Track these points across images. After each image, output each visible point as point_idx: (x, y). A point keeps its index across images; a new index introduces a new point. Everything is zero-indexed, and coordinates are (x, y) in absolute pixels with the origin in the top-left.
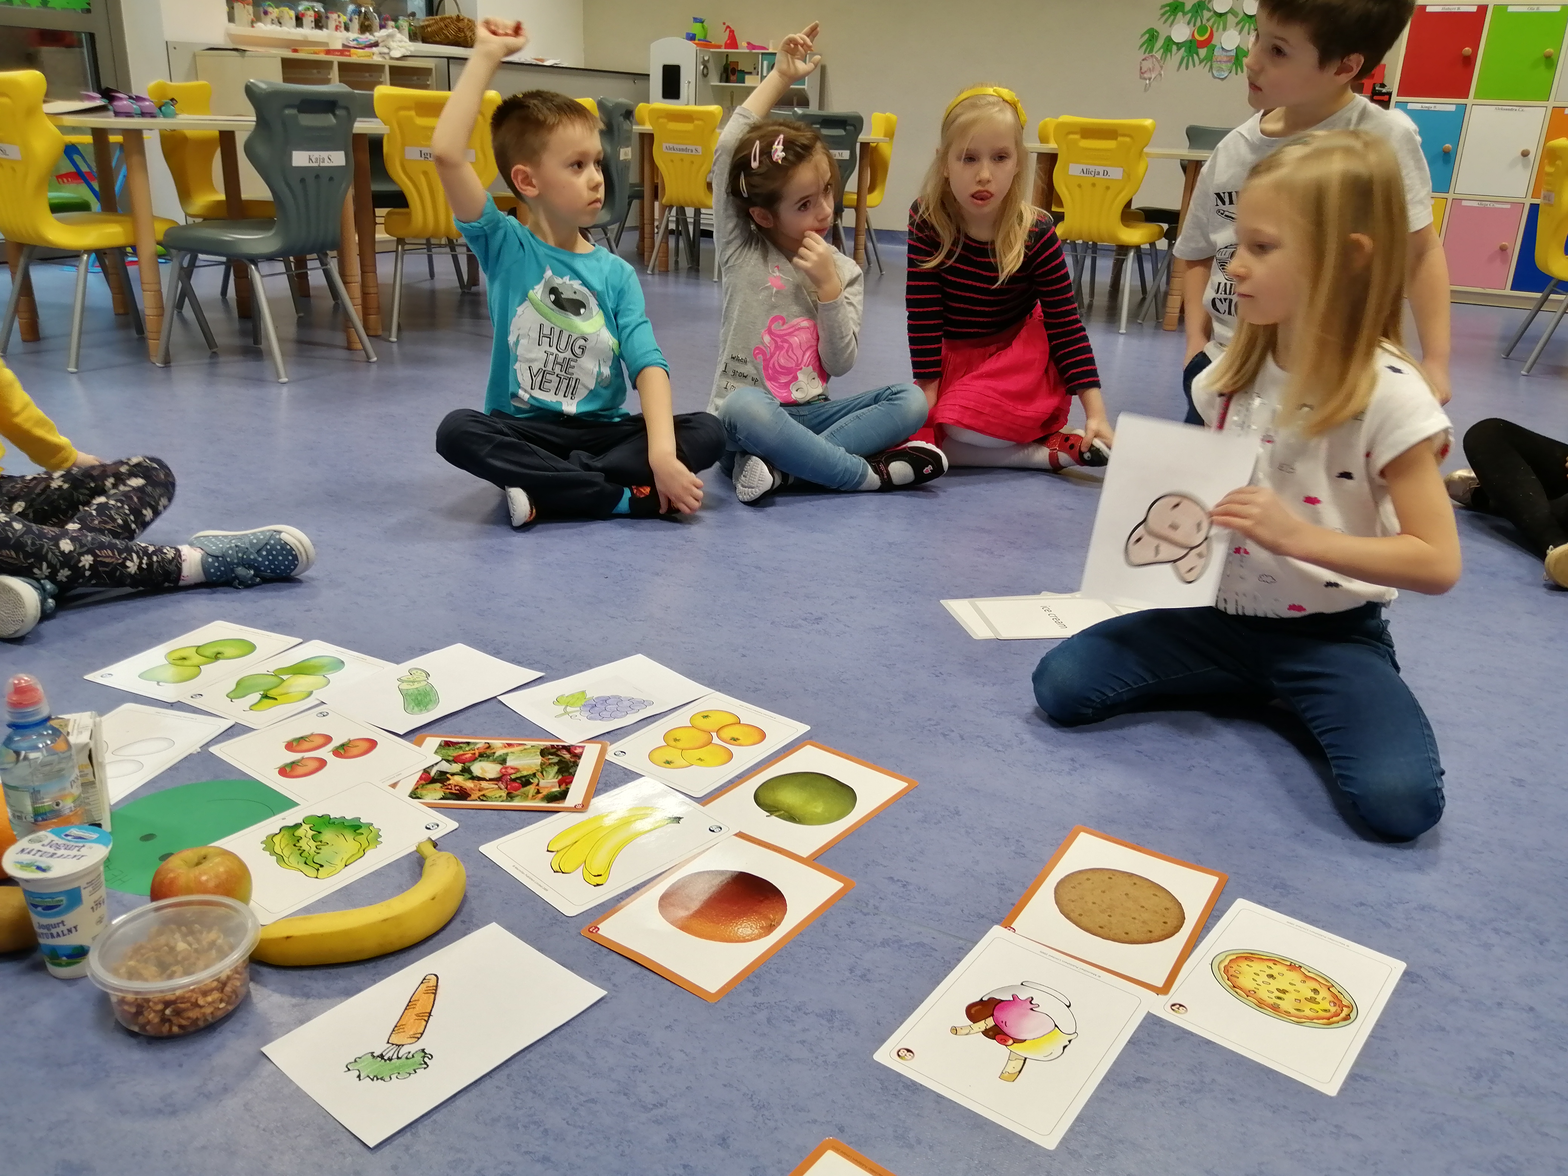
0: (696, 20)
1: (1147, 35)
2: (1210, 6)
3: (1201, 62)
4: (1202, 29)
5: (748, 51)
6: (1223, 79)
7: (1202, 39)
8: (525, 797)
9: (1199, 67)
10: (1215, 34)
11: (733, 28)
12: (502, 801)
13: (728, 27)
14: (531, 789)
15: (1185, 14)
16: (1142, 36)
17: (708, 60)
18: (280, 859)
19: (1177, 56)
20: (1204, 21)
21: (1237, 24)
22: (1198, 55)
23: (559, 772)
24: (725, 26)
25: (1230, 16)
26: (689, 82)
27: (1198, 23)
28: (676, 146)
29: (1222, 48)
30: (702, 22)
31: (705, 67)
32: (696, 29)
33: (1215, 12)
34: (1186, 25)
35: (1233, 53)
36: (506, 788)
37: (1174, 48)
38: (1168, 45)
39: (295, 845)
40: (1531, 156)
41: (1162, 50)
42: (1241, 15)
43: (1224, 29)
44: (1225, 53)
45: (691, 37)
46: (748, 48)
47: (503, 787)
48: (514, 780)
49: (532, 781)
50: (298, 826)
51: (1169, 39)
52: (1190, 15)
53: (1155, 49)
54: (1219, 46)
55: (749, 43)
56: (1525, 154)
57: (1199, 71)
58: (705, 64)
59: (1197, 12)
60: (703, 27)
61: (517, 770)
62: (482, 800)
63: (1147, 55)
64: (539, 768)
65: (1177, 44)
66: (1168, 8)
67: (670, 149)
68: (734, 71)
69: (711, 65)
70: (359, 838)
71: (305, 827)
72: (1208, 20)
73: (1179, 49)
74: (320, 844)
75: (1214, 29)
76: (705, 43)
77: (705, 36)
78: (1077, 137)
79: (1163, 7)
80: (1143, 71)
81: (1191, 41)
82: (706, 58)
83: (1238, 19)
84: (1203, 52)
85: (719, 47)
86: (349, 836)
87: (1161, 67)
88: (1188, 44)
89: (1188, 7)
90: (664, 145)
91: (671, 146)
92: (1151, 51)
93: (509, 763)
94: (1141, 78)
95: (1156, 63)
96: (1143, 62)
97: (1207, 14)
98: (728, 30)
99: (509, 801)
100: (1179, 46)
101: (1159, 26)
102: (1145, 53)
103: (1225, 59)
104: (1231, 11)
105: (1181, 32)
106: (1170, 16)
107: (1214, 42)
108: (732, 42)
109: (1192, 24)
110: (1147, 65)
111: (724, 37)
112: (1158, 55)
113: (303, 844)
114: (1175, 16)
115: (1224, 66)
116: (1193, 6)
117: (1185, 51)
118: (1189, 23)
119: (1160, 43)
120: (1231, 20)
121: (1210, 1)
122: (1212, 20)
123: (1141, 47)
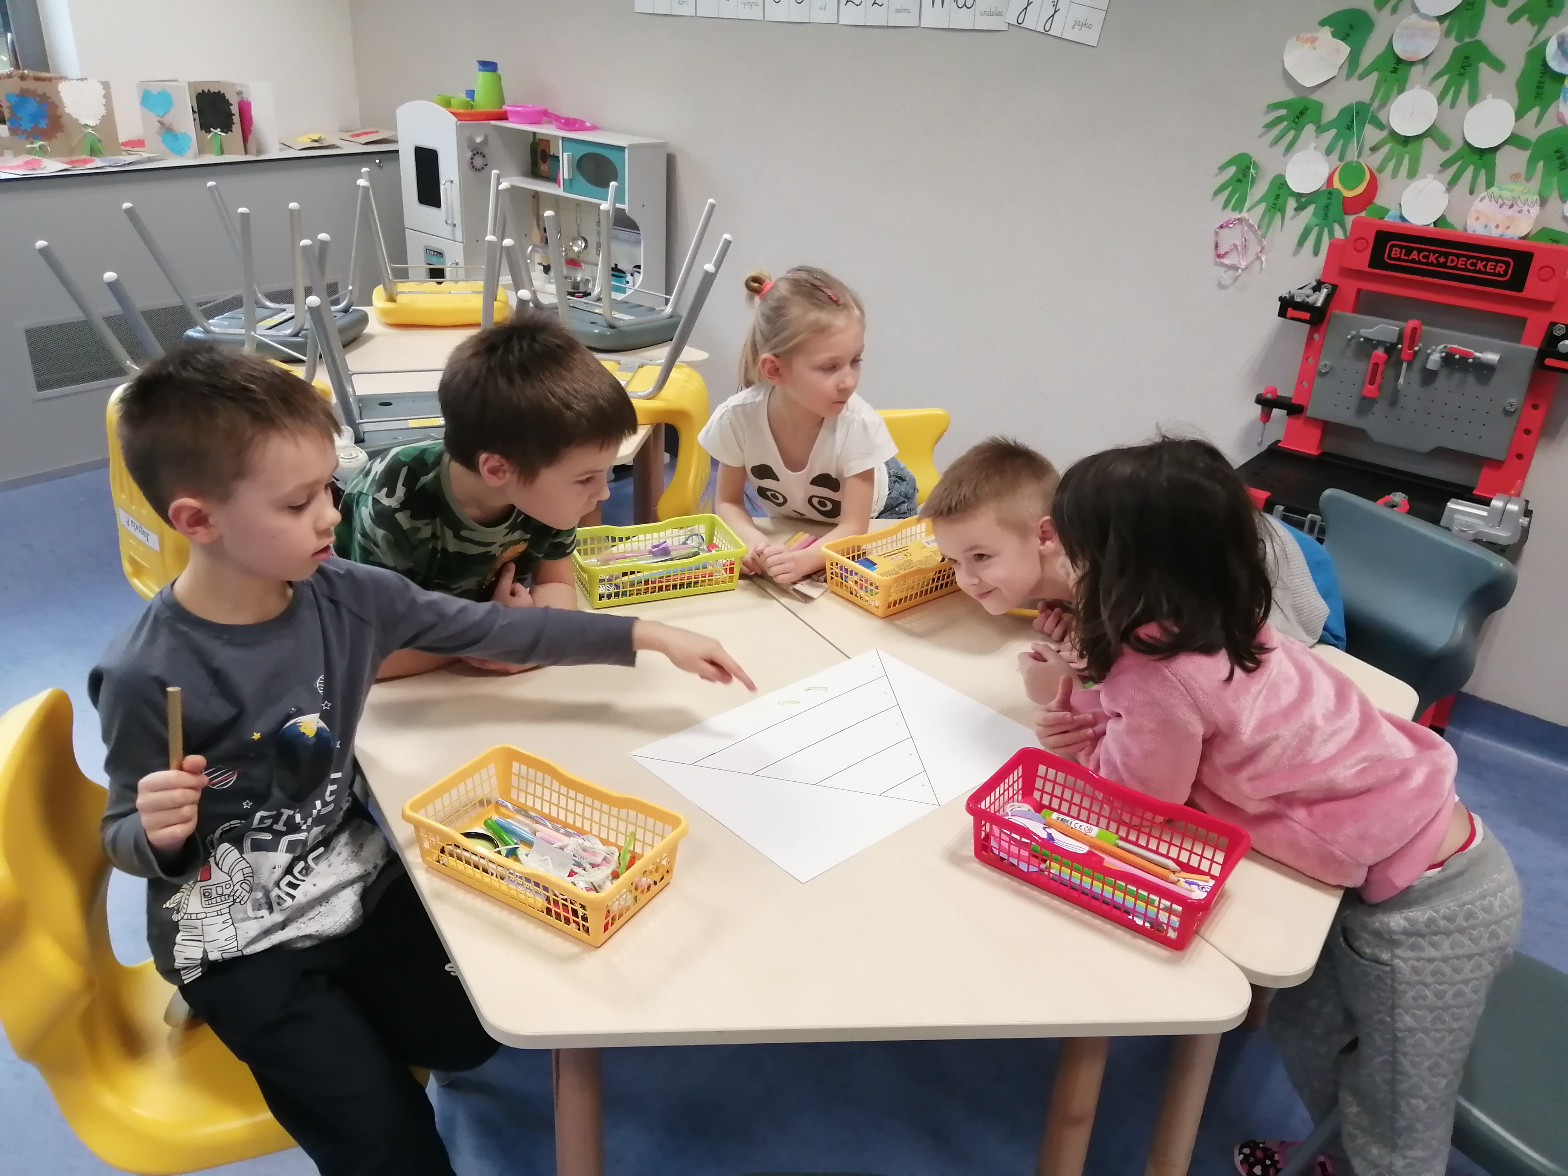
1: (1232, 170)
2: (1381, 116)
4: (1359, 170)
10: (1387, 183)
15: (1321, 129)
16: (1222, 168)
19: (1294, 225)
20: (1364, 151)
21: (1445, 165)
22: (1343, 226)
25: (1429, 147)
29: (1402, 217)
31: (477, 154)
33: (1393, 134)
34: (1319, 156)
37: (1292, 203)
38: (1278, 196)
41: (1263, 205)
42: (1457, 145)
43: (1412, 174)
51: (1280, 186)
52: (1333, 132)
53: (1248, 204)
54: (1393, 212)
58: (476, 148)
59: (1350, 128)
63: (1229, 212)
65: (1300, 195)
73: (1300, 208)
75: (1385, 174)
79: (1273, 107)
80: (1223, 246)
83: (1445, 156)
88: (1324, 201)
89: (1331, 113)
92: (1239, 206)
94: (1217, 264)
95: (1249, 235)
96: (1223, 228)
97: (1371, 134)
100: (1303, 201)
101: (1258, 150)
102: (1225, 206)
104: (1432, 133)
105: (1308, 170)
106: (1285, 132)
107: (1382, 201)
109: (1336, 155)
110: (1230, 235)
112: (1254, 216)
114: (1299, 130)
116: (1343, 111)
117: (1314, 214)
118: (1328, 152)
119: (1260, 189)
120: (1431, 153)
121: (1384, 104)
122: (1386, 149)
123: (1217, 193)
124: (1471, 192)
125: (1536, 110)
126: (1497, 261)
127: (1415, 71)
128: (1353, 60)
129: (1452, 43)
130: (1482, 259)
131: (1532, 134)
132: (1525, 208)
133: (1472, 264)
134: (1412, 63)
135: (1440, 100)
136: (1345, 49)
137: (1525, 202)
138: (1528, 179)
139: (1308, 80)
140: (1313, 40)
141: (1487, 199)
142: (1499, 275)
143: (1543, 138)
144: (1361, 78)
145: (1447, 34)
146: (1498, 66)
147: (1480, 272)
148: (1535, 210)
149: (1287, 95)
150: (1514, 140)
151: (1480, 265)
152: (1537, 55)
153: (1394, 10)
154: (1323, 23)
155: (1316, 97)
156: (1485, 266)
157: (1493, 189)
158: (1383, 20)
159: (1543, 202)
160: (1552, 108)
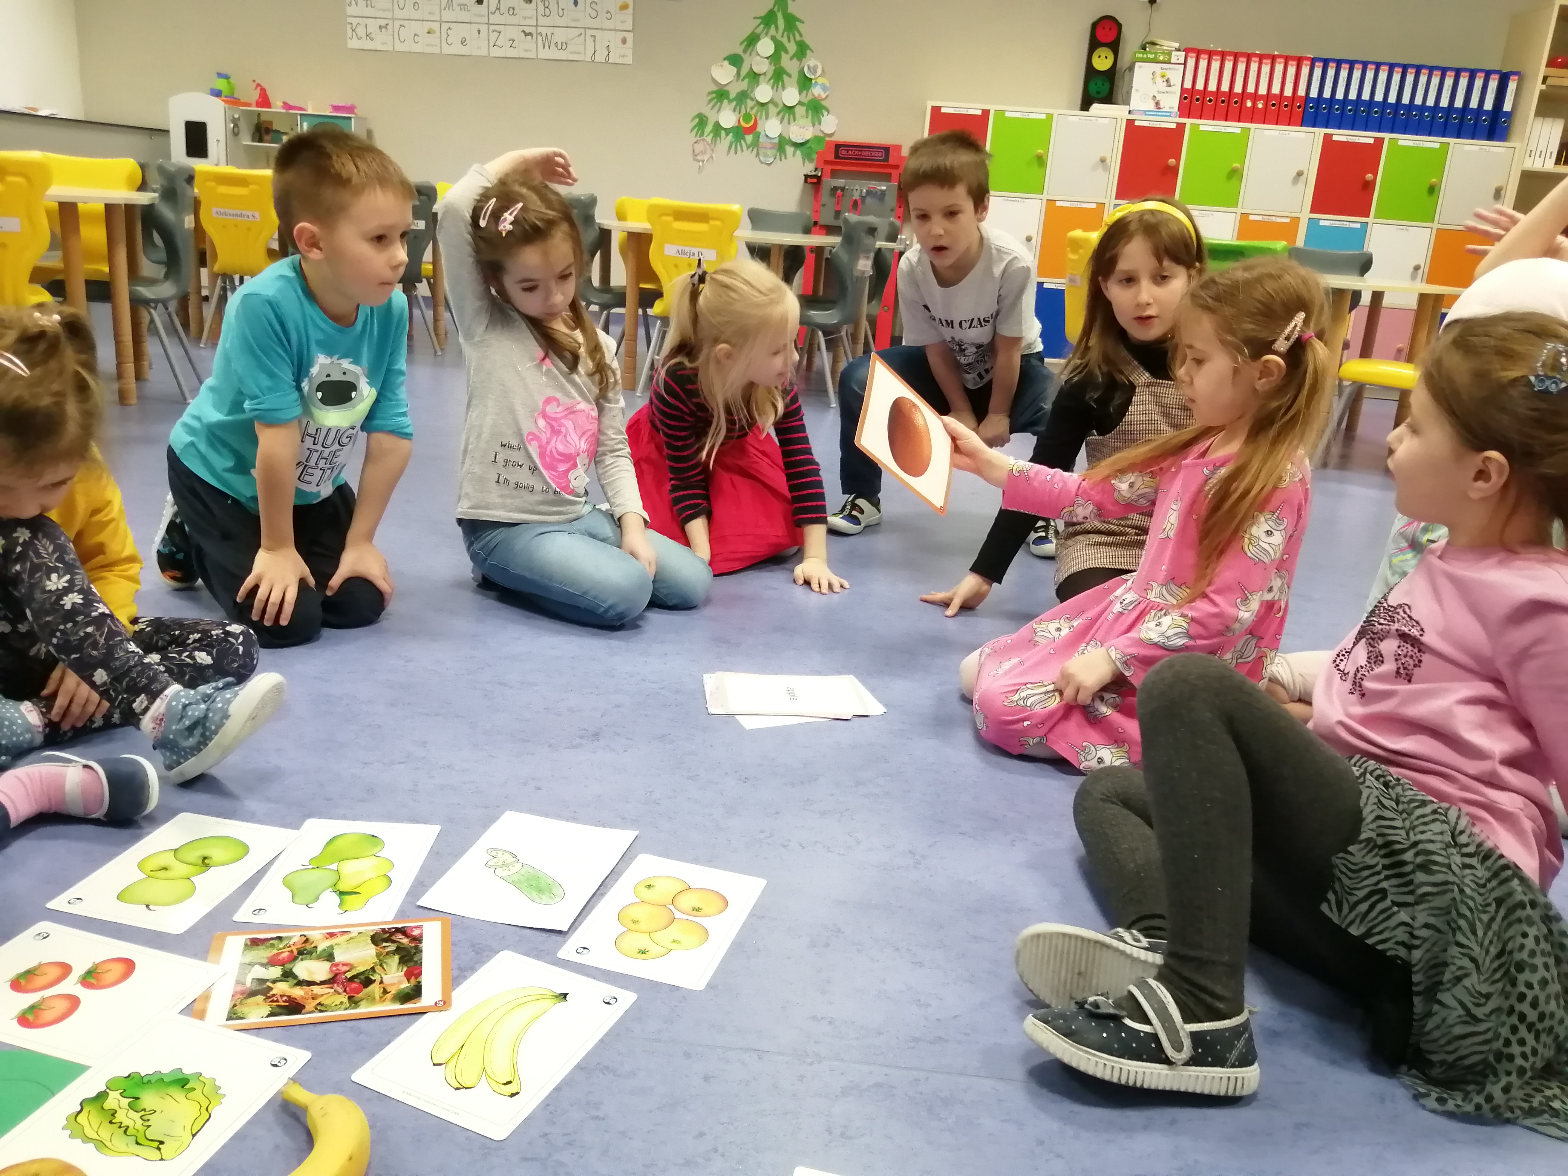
0: (220, 75)
1: (697, 120)
2: (752, 95)
3: (748, 148)
4: (747, 117)
5: (284, 111)
6: (769, 165)
7: (748, 126)
8: (371, 999)
9: (747, 152)
10: (760, 123)
11: (264, 86)
12: (346, 1009)
13: (258, 85)
14: (375, 989)
15: (730, 101)
16: (693, 119)
17: (238, 119)
18: (100, 1145)
19: (726, 140)
20: (748, 110)
21: (778, 114)
22: (745, 141)
23: (402, 961)
24: (254, 85)
25: (771, 106)
26: (218, 141)
27: (743, 111)
28: (228, 211)
29: (767, 136)
30: (226, 77)
31: (236, 125)
32: (221, 84)
33: (758, 102)
34: (731, 112)
35: (777, 141)
36: (345, 991)
37: (723, 133)
38: (717, 130)
39: (111, 1122)
40: (1034, 241)
41: (712, 135)
42: (781, 106)
43: (767, 118)
44: (769, 141)
45: (217, 93)
46: (283, 108)
47: (341, 990)
48: (352, 979)
49: (373, 978)
50: (102, 1096)
51: (717, 125)
52: (735, 103)
53: (706, 134)
54: (763, 133)
55: (285, 103)
56: (1029, 239)
57: (747, 157)
58: (235, 122)
59: (741, 100)
60: (229, 83)
61: (351, 967)
62: (321, 1011)
63: (698, 138)
64: (376, 960)
65: (725, 129)
66: (714, 95)
67: (222, 214)
68: (268, 131)
69: (243, 125)
70: (190, 1095)
71: (114, 1095)
72: (752, 109)
73: (727, 135)
74: (146, 1116)
75: (758, 118)
76: (233, 101)
77: (233, 94)
78: (670, 218)
79: (710, 93)
80: (696, 152)
81: (737, 127)
82: (236, 116)
83: (778, 109)
84: (749, 138)
85: (249, 105)
86: (178, 1094)
87: (713, 150)
88: (735, 130)
89: (733, 95)
90: (215, 209)
91: (222, 211)
92: (702, 135)
93: (338, 959)
94: (694, 159)
95: (708, 147)
96: (696, 145)
97: (750, 103)
98: (259, 88)
99: (354, 1008)
100: (728, 131)
101: (707, 111)
102: (696, 136)
103: (770, 146)
104: (772, 101)
105: (728, 118)
106: (716, 103)
107: (759, 129)
108: (264, 101)
109: (737, 112)
110: (699, 147)
111: (255, 95)
112: (709, 139)
113: (120, 1117)
114: (722, 103)
115: (769, 152)
116: (738, 94)
117: (733, 136)
118: (734, 110)
119: (709, 128)
120: (772, 109)
121: (752, 91)
122: (755, 109)
123: (692, 131)
124: (789, 123)
125: (805, 92)
127: (762, 78)
128: (738, 73)
129: (773, 68)
131: (806, 101)
132: (807, 129)
134: (760, 75)
135: (772, 88)
136: (734, 70)
137: (807, 127)
138: (808, 118)
139: (723, 81)
140: (722, 66)
141: (795, 126)
143: (810, 102)
144: (742, 80)
145: (770, 64)
146: (790, 76)
148: (812, 129)
149: (715, 88)
150: (800, 103)
152: (802, 71)
153: (750, 55)
154: (724, 59)
155: (726, 88)
157: (796, 122)
158: (746, 57)
159: (814, 125)
160: (811, 91)
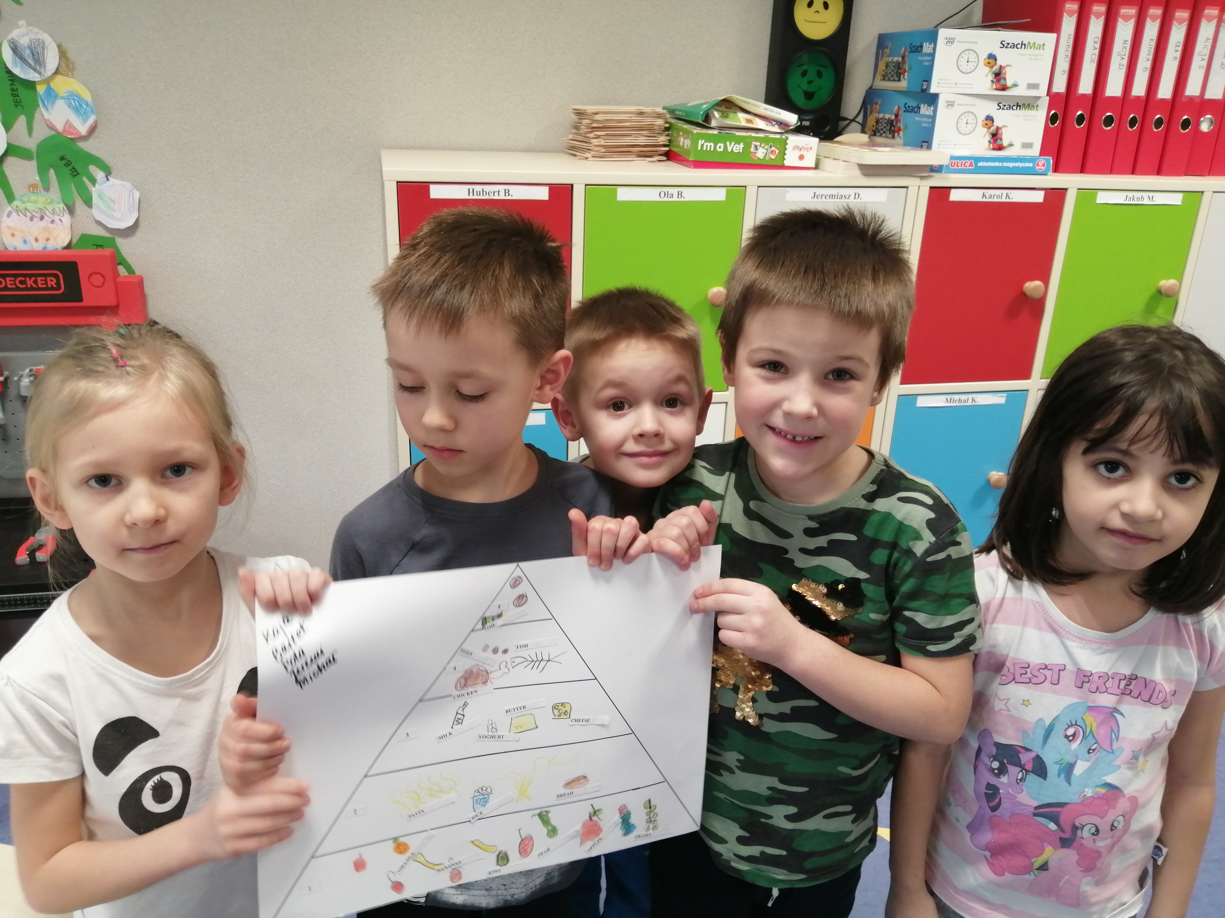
126: (46, 275)
130: (30, 276)
132: (56, 218)
133: (21, 282)
137: (54, 212)
138: (47, 189)
141: (14, 215)
142: (52, 288)
147: (32, 288)
148: (67, 218)
150: (13, 150)
151: (30, 282)
156: (35, 282)
157: (16, 203)
160: (37, 115)
